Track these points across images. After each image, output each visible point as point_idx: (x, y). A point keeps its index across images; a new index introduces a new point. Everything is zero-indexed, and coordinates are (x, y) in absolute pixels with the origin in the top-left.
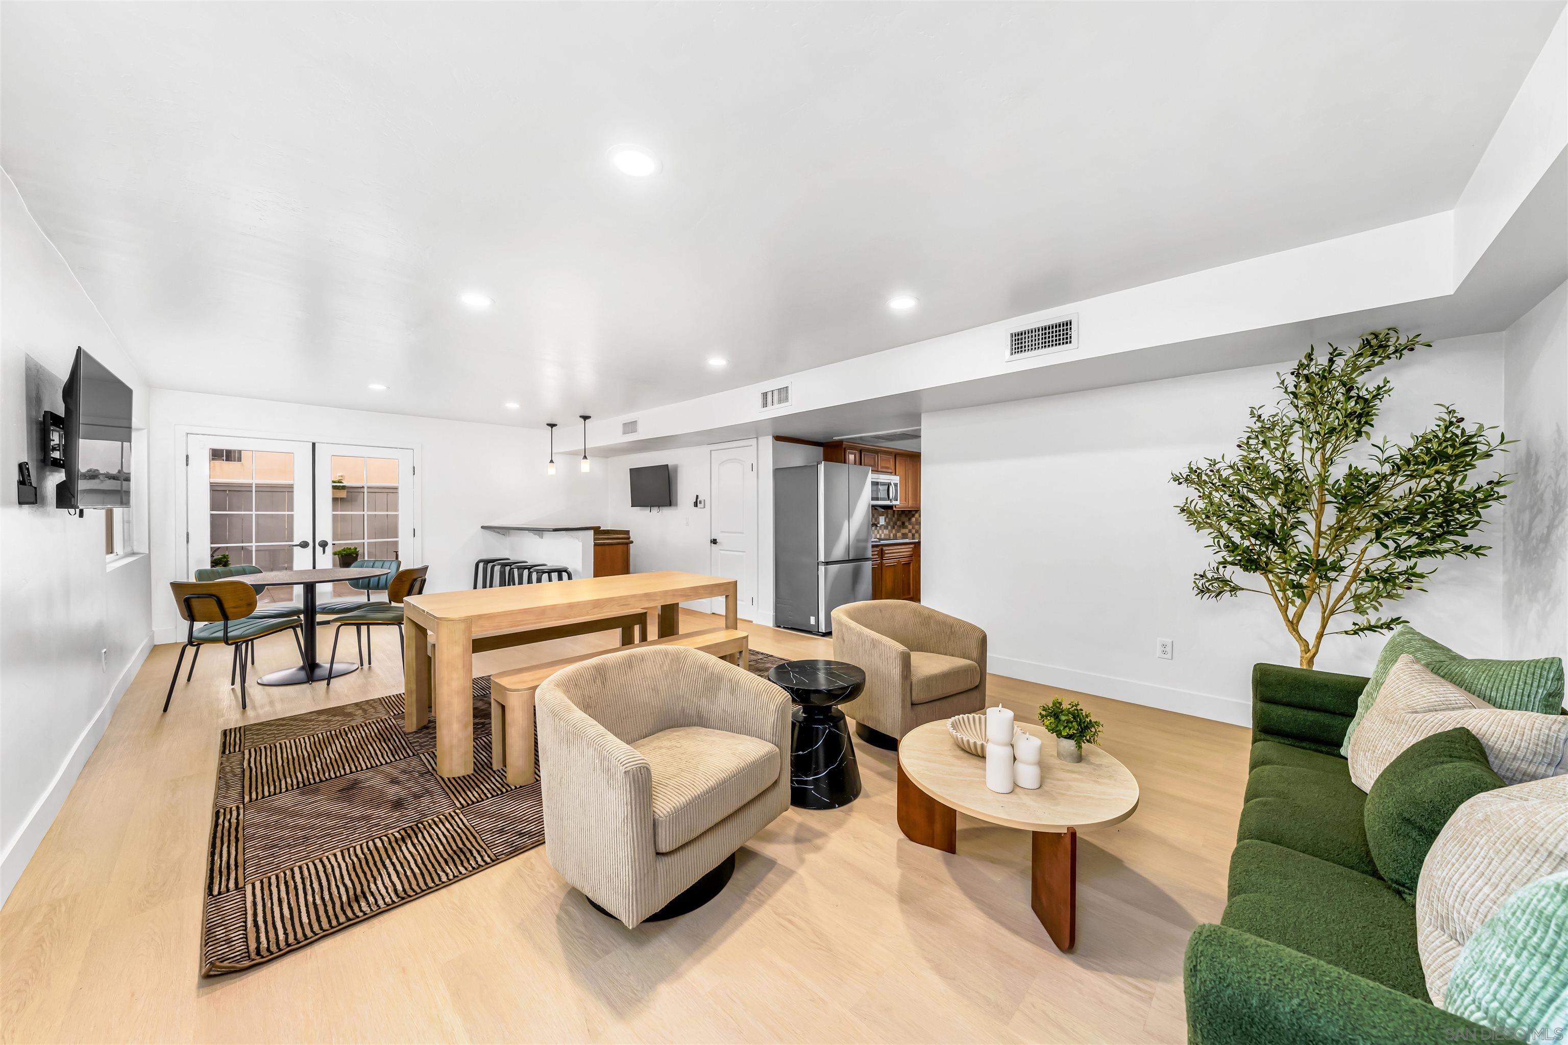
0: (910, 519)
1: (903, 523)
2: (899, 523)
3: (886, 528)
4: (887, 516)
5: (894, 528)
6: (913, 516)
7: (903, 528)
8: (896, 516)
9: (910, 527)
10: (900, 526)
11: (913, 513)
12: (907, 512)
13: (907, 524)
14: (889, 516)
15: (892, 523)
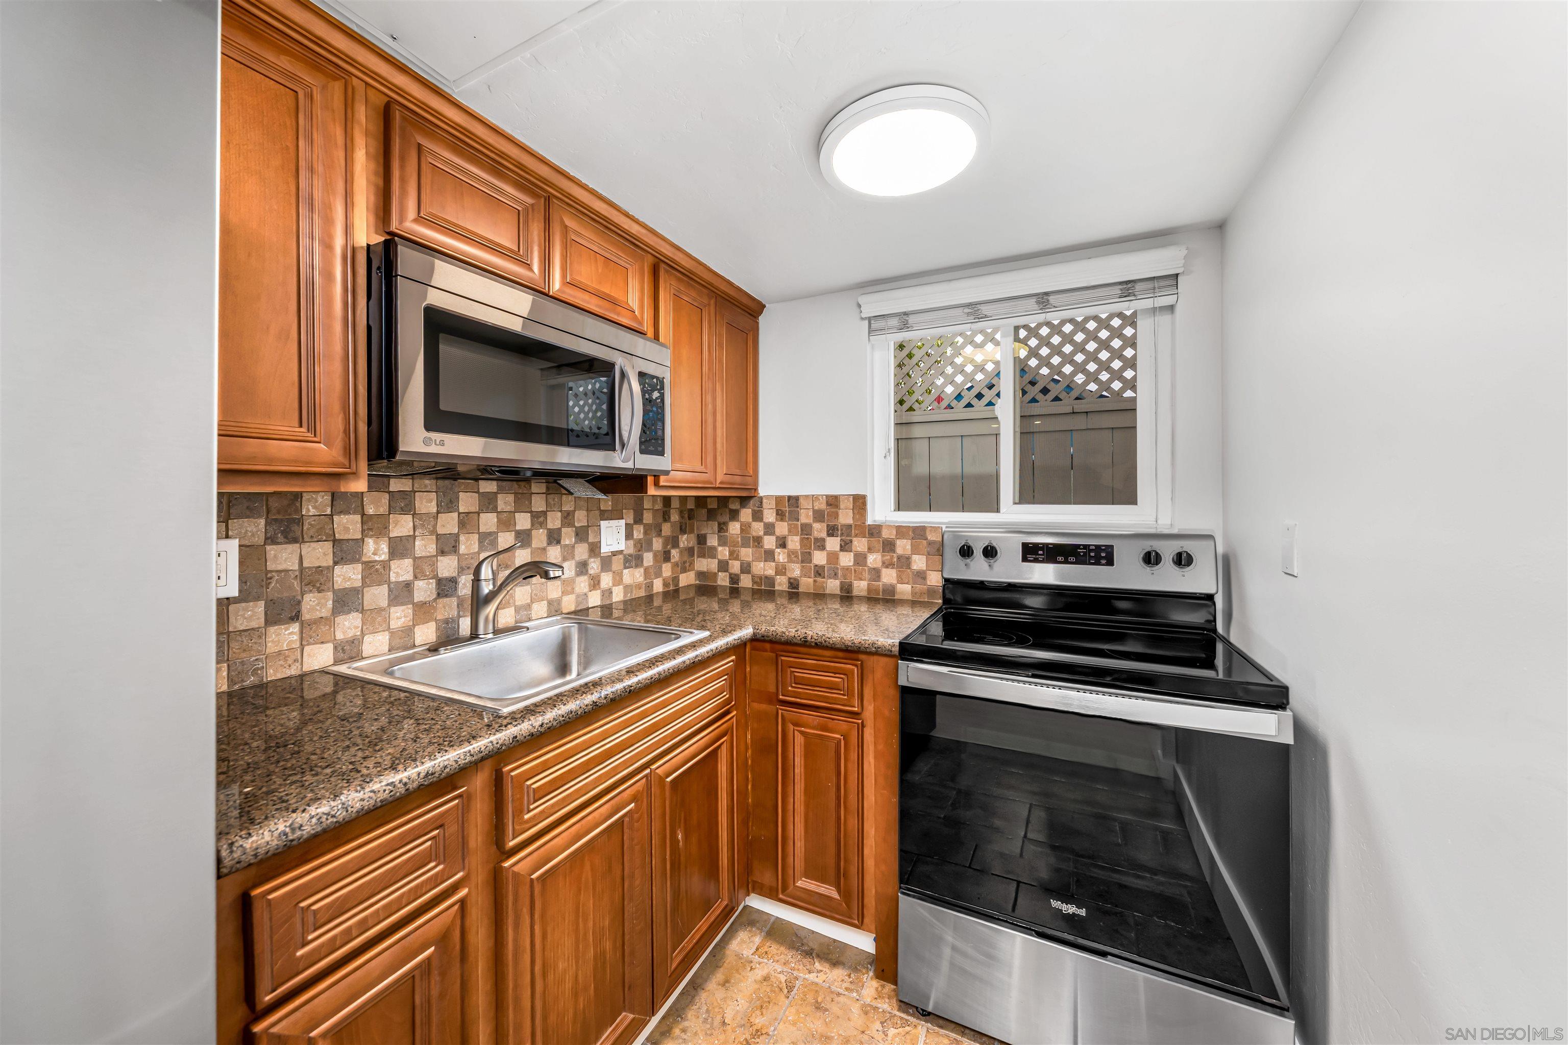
0: (722, 528)
1: (702, 540)
2: (685, 540)
3: (633, 561)
4: (638, 520)
5: (667, 557)
6: (734, 515)
7: (702, 555)
8: (675, 517)
9: (724, 552)
10: (690, 551)
11: (734, 506)
12: (713, 505)
13: (712, 541)
14: (648, 518)
15: (657, 544)
